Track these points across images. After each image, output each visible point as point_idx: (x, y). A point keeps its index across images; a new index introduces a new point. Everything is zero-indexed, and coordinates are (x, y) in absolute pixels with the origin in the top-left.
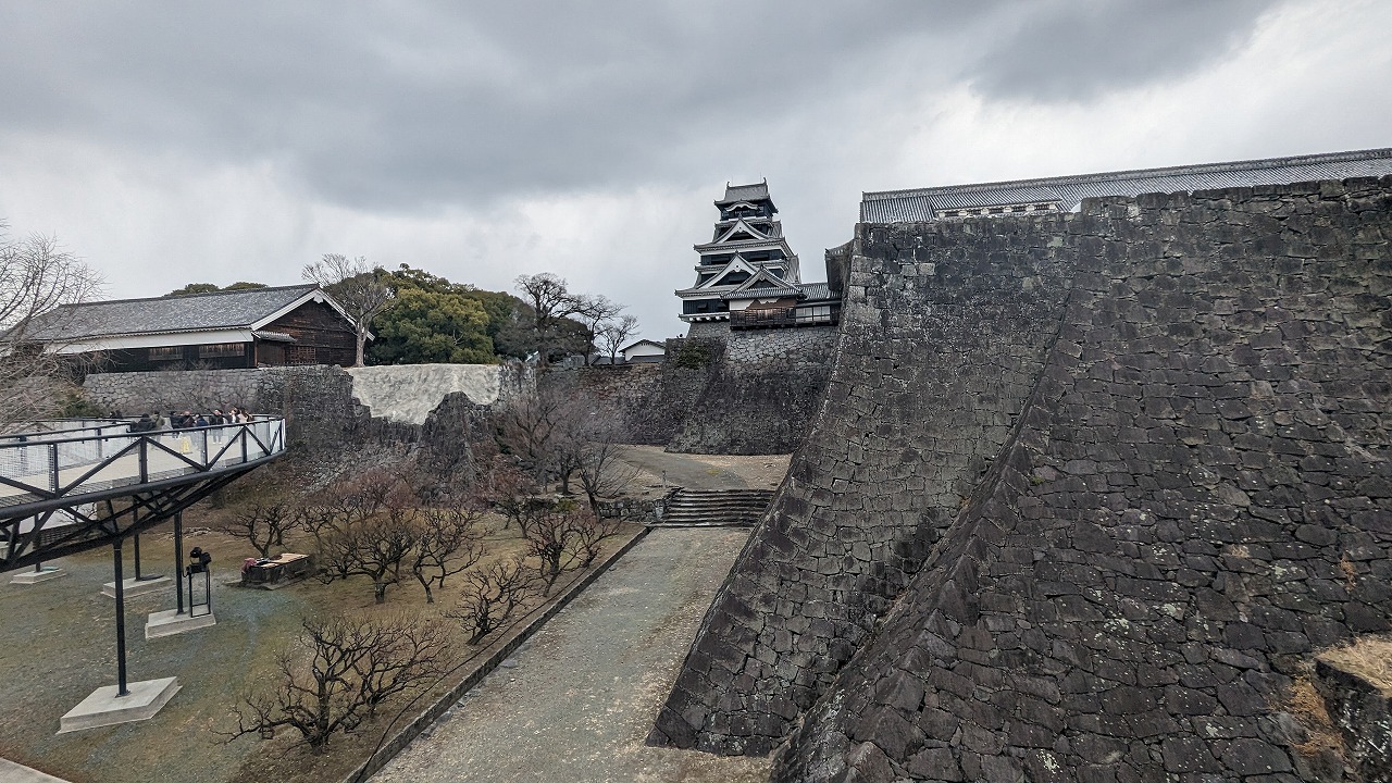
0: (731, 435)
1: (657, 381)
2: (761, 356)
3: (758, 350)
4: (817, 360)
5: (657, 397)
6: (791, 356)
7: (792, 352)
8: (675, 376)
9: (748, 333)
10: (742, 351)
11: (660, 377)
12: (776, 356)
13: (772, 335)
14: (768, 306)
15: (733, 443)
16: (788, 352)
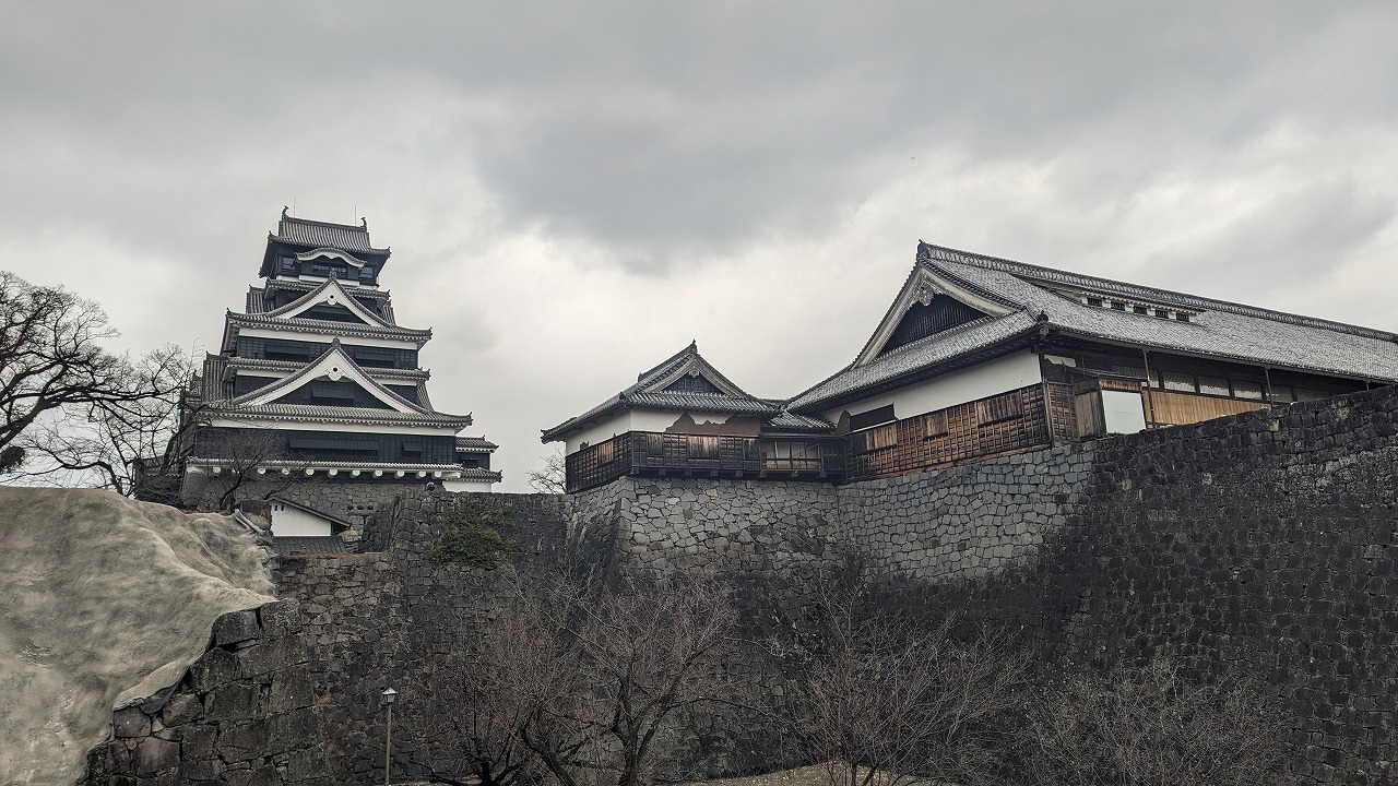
0: (692, 727)
1: (386, 598)
2: (702, 536)
3: (692, 523)
4: (809, 550)
5: (398, 641)
6: (761, 538)
7: (761, 530)
8: (435, 588)
9: (664, 486)
10: (657, 523)
11: (393, 588)
12: (734, 537)
13: (714, 493)
14: (707, 430)
15: (706, 745)
16: (755, 530)
